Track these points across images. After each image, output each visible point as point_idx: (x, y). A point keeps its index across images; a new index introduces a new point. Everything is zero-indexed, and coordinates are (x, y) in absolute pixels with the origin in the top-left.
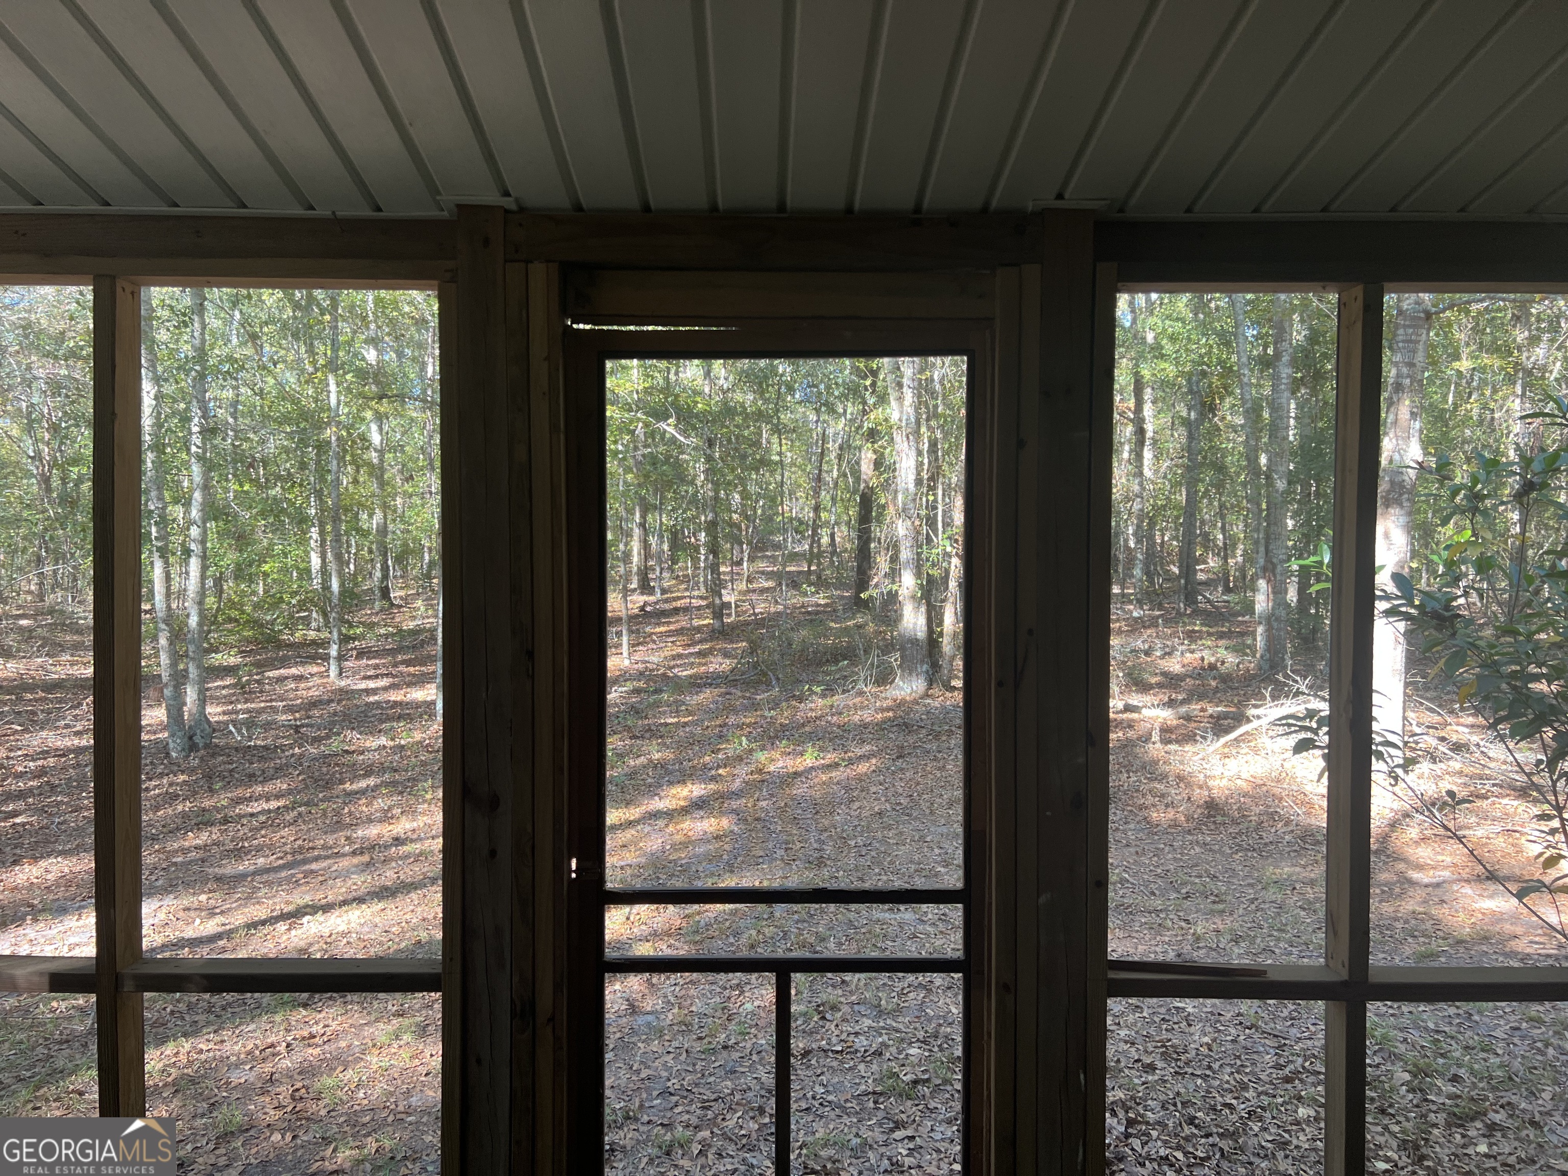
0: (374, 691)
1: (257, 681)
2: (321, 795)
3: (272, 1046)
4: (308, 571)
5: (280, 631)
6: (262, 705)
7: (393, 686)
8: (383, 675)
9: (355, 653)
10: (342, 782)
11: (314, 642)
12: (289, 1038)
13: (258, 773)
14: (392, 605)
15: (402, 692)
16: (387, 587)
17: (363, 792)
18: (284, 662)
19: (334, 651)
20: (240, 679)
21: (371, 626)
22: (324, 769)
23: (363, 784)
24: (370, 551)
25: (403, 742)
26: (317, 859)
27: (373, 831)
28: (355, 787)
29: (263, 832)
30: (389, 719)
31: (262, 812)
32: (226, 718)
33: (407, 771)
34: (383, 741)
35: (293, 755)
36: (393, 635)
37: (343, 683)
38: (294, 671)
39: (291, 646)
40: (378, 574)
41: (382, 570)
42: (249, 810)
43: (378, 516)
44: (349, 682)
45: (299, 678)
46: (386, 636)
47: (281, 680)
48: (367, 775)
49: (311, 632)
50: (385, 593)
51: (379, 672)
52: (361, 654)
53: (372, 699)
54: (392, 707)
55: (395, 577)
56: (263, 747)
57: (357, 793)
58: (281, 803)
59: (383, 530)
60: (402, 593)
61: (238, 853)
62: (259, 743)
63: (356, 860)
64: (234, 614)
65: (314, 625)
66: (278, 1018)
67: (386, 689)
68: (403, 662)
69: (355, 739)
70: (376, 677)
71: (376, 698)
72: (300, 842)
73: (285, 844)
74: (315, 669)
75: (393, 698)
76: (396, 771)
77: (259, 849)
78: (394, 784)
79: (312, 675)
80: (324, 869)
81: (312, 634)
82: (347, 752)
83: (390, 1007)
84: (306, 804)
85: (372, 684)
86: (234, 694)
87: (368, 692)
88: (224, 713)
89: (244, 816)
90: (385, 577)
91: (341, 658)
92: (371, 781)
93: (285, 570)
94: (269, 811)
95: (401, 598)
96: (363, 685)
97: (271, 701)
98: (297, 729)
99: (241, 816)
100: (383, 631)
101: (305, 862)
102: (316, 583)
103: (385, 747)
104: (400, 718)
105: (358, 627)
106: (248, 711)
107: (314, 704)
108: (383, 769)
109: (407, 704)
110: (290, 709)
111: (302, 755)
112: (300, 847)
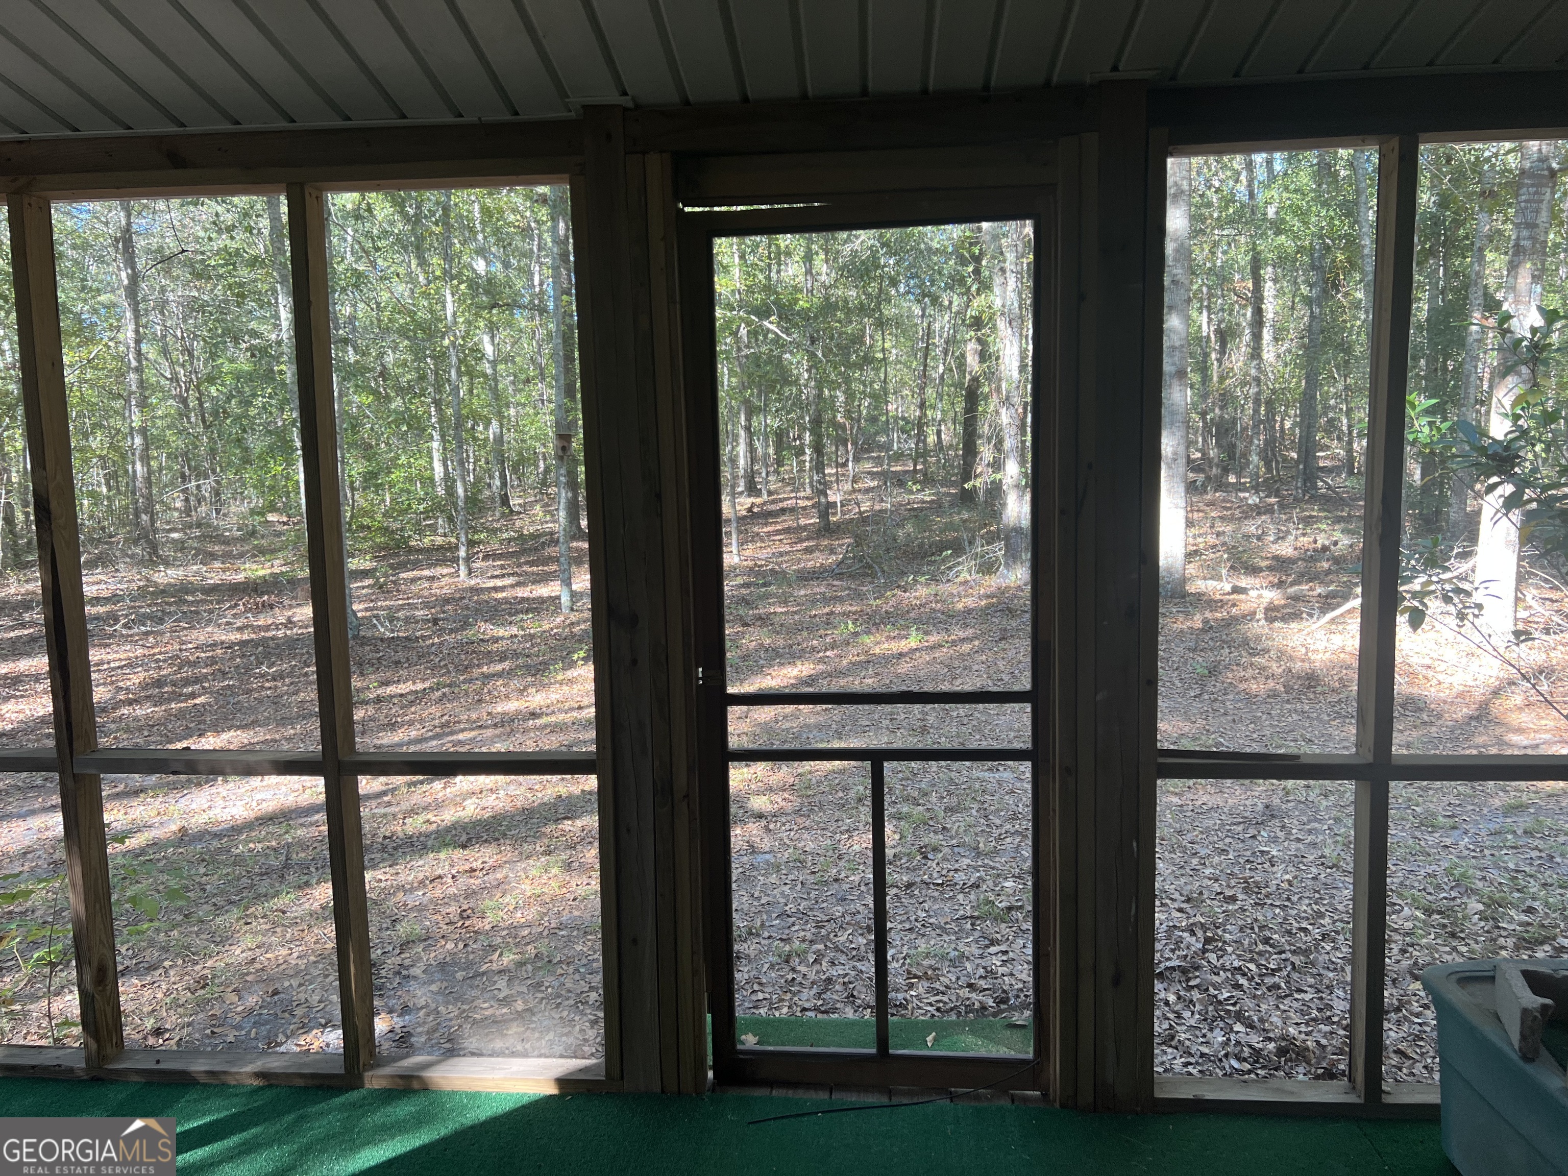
0: (502, 589)
1: (394, 582)
2: (462, 678)
3: (440, 877)
4: (432, 479)
5: (410, 537)
6: (400, 602)
7: (518, 584)
8: (509, 575)
9: (481, 555)
10: (479, 666)
11: (441, 547)
12: (454, 872)
13: (403, 660)
14: (512, 511)
15: (528, 589)
16: (506, 494)
17: (500, 675)
18: (416, 565)
19: (462, 553)
20: (378, 579)
21: (494, 531)
22: (463, 657)
23: (499, 667)
24: (487, 463)
25: (532, 631)
26: (462, 731)
27: (512, 706)
28: (491, 670)
29: (413, 709)
30: (517, 612)
31: (411, 692)
32: (368, 614)
33: (538, 656)
34: (514, 630)
35: (433, 644)
36: (515, 539)
37: (473, 582)
38: (426, 573)
39: (420, 551)
40: (497, 482)
41: (500, 478)
42: (399, 691)
43: (495, 425)
44: (478, 580)
45: (432, 579)
46: (510, 540)
47: (414, 580)
48: (501, 661)
49: (439, 538)
50: (505, 501)
51: (505, 572)
52: (486, 557)
53: (500, 595)
54: (520, 603)
55: (512, 486)
56: (406, 638)
57: (494, 676)
58: (427, 685)
59: (499, 439)
60: (521, 501)
61: (393, 726)
62: (401, 634)
63: (498, 731)
64: (366, 521)
65: (440, 531)
66: (442, 855)
67: (512, 586)
68: (527, 563)
69: (488, 629)
70: (503, 576)
71: (504, 594)
72: (446, 717)
73: (433, 719)
74: (445, 571)
75: (520, 595)
76: (528, 656)
77: (411, 723)
78: (527, 667)
79: (443, 576)
80: (470, 740)
81: (439, 540)
82: (482, 640)
83: (538, 848)
84: (450, 686)
85: (499, 583)
86: (373, 594)
87: (496, 589)
88: (366, 609)
89: (394, 696)
90: (504, 484)
91: (468, 559)
92: (506, 665)
93: (410, 480)
94: (416, 692)
95: (520, 505)
96: (491, 584)
97: (408, 598)
98: (435, 621)
99: (392, 697)
100: (505, 535)
101: (452, 733)
102: (441, 491)
103: (516, 636)
104: (527, 612)
105: (482, 532)
106: (389, 608)
107: (447, 601)
108: (516, 655)
109: (534, 599)
110: (427, 605)
111: (441, 643)
112: (448, 722)
